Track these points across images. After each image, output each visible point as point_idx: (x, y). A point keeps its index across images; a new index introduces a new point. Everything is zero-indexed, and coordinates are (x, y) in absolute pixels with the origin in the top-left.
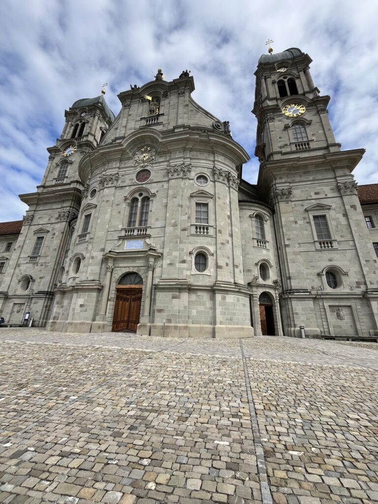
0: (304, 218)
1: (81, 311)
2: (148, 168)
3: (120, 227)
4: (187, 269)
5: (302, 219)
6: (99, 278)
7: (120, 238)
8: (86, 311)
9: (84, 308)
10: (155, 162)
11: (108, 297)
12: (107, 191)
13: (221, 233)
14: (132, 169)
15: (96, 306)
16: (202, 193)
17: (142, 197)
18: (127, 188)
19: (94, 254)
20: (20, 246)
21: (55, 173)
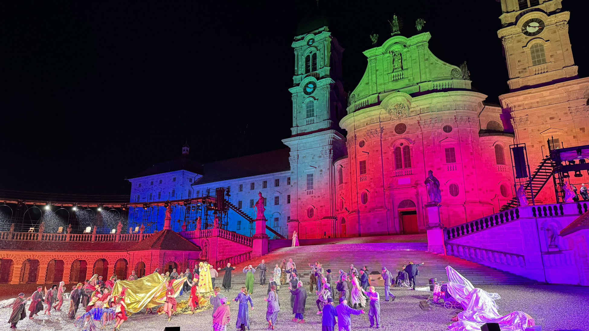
0: (540, 142)
1: (379, 226)
2: (403, 122)
3: (391, 169)
5: (538, 143)
6: (385, 205)
7: (393, 178)
9: (381, 224)
10: (408, 116)
11: (394, 216)
13: (466, 168)
14: (391, 123)
15: (387, 222)
16: (448, 140)
17: (403, 146)
18: (390, 139)
19: (377, 189)
20: (295, 183)
21: (303, 113)
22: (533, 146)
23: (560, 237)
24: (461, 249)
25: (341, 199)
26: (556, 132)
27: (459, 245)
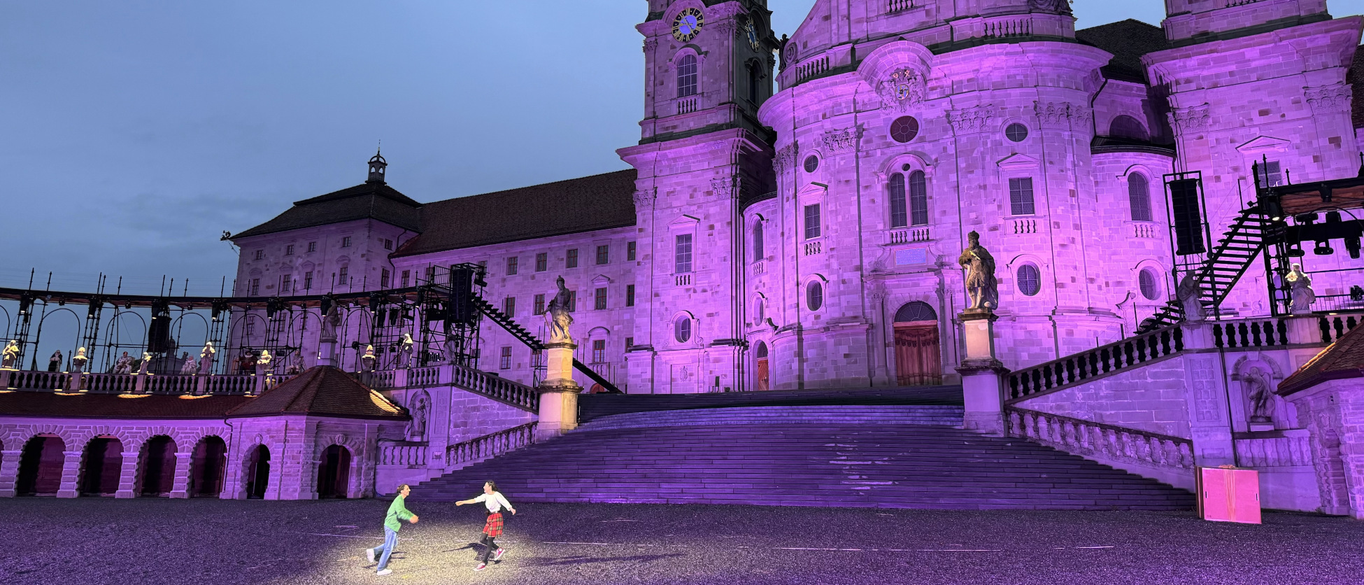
0: (1236, 169)
1: (847, 364)
3: (881, 227)
5: (1231, 170)
6: (864, 313)
7: (885, 248)
8: (856, 362)
9: (852, 359)
10: (923, 101)
11: (885, 341)
13: (1059, 227)
14: (882, 115)
15: (868, 356)
16: (1018, 159)
17: (910, 171)
18: (878, 154)
19: (846, 275)
20: (647, 255)
21: (670, 85)
22: (1218, 179)
23: (1278, 397)
24: (1043, 424)
25: (758, 298)
26: (1273, 145)
27: (1036, 415)
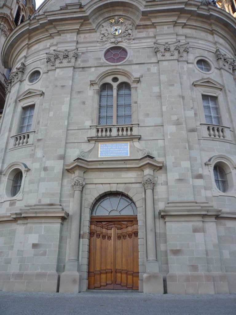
1: (35, 255)
2: (122, 45)
3: (88, 123)
4: (206, 188)
6: (60, 201)
7: (90, 140)
8: (44, 254)
9: (41, 250)
10: (133, 38)
11: (80, 231)
12: (61, 73)
14: (98, 45)
15: (60, 247)
16: (208, 82)
17: (118, 83)
18: (93, 69)
19: (49, 163)
